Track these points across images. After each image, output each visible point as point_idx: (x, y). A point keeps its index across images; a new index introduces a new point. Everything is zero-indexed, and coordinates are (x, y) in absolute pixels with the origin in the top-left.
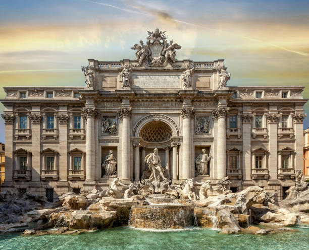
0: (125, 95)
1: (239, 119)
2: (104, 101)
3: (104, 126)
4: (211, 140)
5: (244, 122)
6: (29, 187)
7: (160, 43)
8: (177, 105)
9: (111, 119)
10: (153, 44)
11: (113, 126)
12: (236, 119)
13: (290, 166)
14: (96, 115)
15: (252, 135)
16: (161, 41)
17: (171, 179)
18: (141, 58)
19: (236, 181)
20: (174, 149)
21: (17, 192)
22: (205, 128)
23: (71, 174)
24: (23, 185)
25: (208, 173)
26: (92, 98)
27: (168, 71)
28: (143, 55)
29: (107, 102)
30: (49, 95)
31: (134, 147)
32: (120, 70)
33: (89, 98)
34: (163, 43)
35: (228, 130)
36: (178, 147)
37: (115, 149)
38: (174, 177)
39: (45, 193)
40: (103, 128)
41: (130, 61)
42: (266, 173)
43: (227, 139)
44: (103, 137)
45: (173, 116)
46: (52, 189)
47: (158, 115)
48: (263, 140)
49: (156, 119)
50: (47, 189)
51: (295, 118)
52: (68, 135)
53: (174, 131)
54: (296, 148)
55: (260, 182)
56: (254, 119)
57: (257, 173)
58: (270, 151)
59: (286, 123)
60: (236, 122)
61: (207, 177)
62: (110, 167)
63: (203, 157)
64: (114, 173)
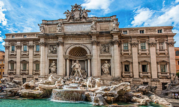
0: (59, 35)
1: (129, 45)
2: (50, 38)
4: (111, 56)
5: (132, 46)
6: (15, 77)
7: (79, 10)
8: (89, 39)
9: (54, 46)
10: (75, 11)
11: (55, 49)
12: (128, 45)
14: (45, 45)
15: (138, 53)
16: (79, 9)
17: (87, 76)
18: (69, 18)
19: (129, 78)
20: (89, 61)
21: (9, 79)
22: (107, 50)
23: (34, 72)
24: (12, 76)
25: (110, 74)
26: (43, 37)
27: (84, 22)
28: (69, 16)
29: (51, 38)
30: (25, 36)
31: (66, 60)
32: (57, 24)
33: (42, 38)
34: (80, 10)
35: (123, 51)
36: (91, 60)
37: (56, 60)
38: (89, 75)
39: (22, 80)
40: (49, 51)
41: (63, 19)
42: (149, 74)
43: (122, 55)
44: (50, 55)
45: (87, 45)
46: (25, 79)
47: (79, 44)
48: (146, 56)
49: (78, 46)
50: (23, 78)
51: (168, 44)
52: (33, 54)
53: (88, 52)
54: (170, 61)
55: (145, 79)
56: (140, 45)
57: (143, 75)
58: (151, 62)
59: (162, 47)
60: (128, 46)
61: (109, 76)
62: (53, 69)
63: (106, 65)
64: (56, 72)
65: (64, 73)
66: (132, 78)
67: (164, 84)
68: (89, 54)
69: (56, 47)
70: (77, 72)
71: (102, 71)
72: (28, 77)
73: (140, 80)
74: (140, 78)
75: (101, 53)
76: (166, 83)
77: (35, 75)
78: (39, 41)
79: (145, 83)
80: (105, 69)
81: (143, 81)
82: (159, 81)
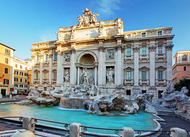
0: (72, 43)
1: (132, 50)
2: (65, 46)
3: (65, 58)
5: (135, 52)
6: (39, 86)
7: (89, 15)
10: (85, 16)
12: (130, 50)
13: (164, 78)
15: (140, 59)
18: (80, 24)
20: (96, 68)
21: (35, 88)
22: (111, 56)
23: (53, 81)
24: (37, 85)
25: (114, 82)
27: (93, 28)
28: (81, 22)
31: (77, 68)
33: (58, 46)
35: (126, 57)
37: (69, 69)
38: (96, 84)
40: (64, 59)
42: (148, 82)
43: (125, 62)
44: (64, 63)
45: (95, 51)
46: (46, 88)
47: (88, 51)
48: (146, 61)
49: (87, 53)
50: (45, 88)
51: (166, 47)
52: (52, 63)
53: (96, 59)
54: (167, 66)
55: (144, 87)
56: (141, 49)
57: (142, 82)
58: (151, 68)
59: (161, 51)
60: (130, 52)
61: (112, 84)
62: (67, 78)
63: (111, 73)
64: (69, 81)
65: (75, 82)
66: (132, 86)
67: (160, 92)
68: (96, 61)
69: (69, 55)
70: (85, 80)
71: (107, 79)
72: (48, 87)
73: (139, 88)
74: (140, 86)
75: (107, 60)
76: (162, 92)
77: (53, 84)
78: (56, 49)
79: (144, 92)
80: (109, 76)
81: (142, 89)
82: (156, 89)
